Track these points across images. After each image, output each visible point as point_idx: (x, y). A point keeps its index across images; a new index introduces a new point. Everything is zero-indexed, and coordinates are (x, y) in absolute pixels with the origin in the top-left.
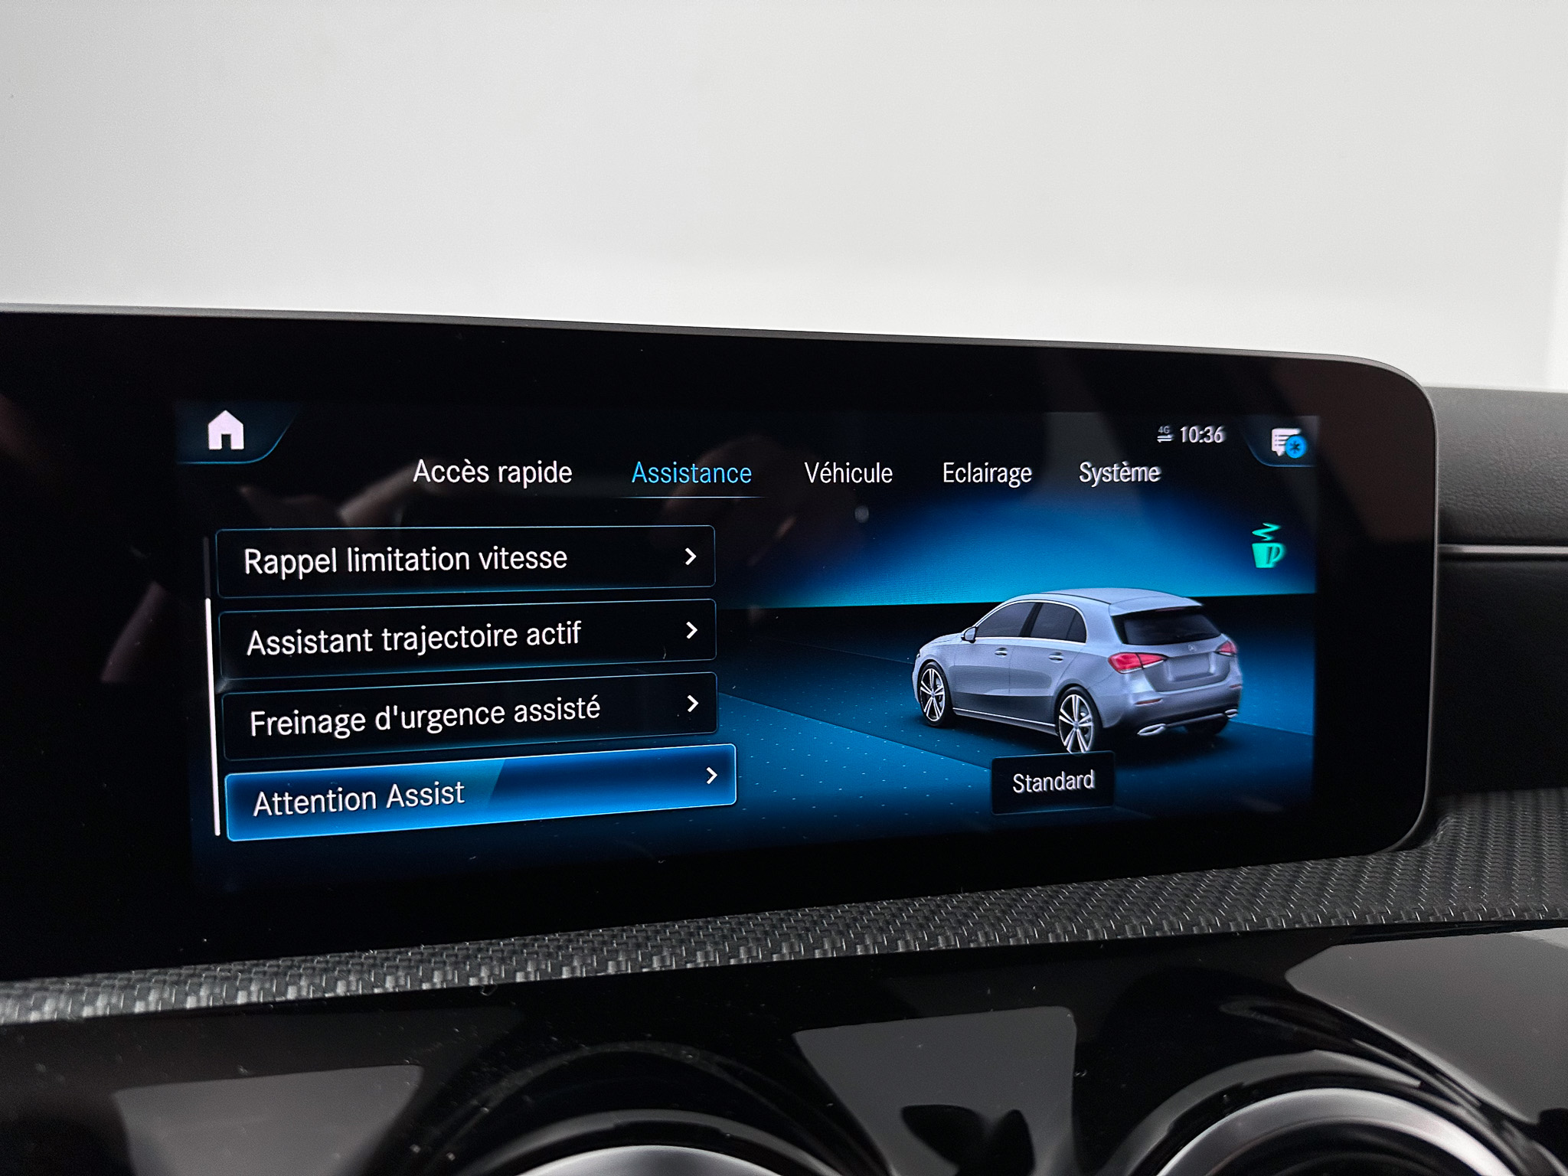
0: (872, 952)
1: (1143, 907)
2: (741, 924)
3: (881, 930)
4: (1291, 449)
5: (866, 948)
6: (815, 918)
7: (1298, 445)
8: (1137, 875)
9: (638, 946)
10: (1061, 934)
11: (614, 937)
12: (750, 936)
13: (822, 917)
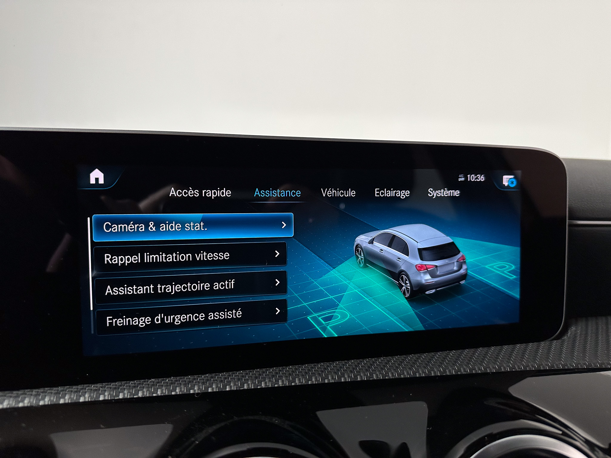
0: (347, 380)
1: (453, 363)
2: (296, 369)
3: (351, 372)
4: (510, 184)
5: (345, 379)
6: (325, 367)
7: (513, 182)
8: (451, 350)
9: (256, 378)
10: (421, 373)
11: (247, 374)
12: (300, 374)
13: (328, 366)
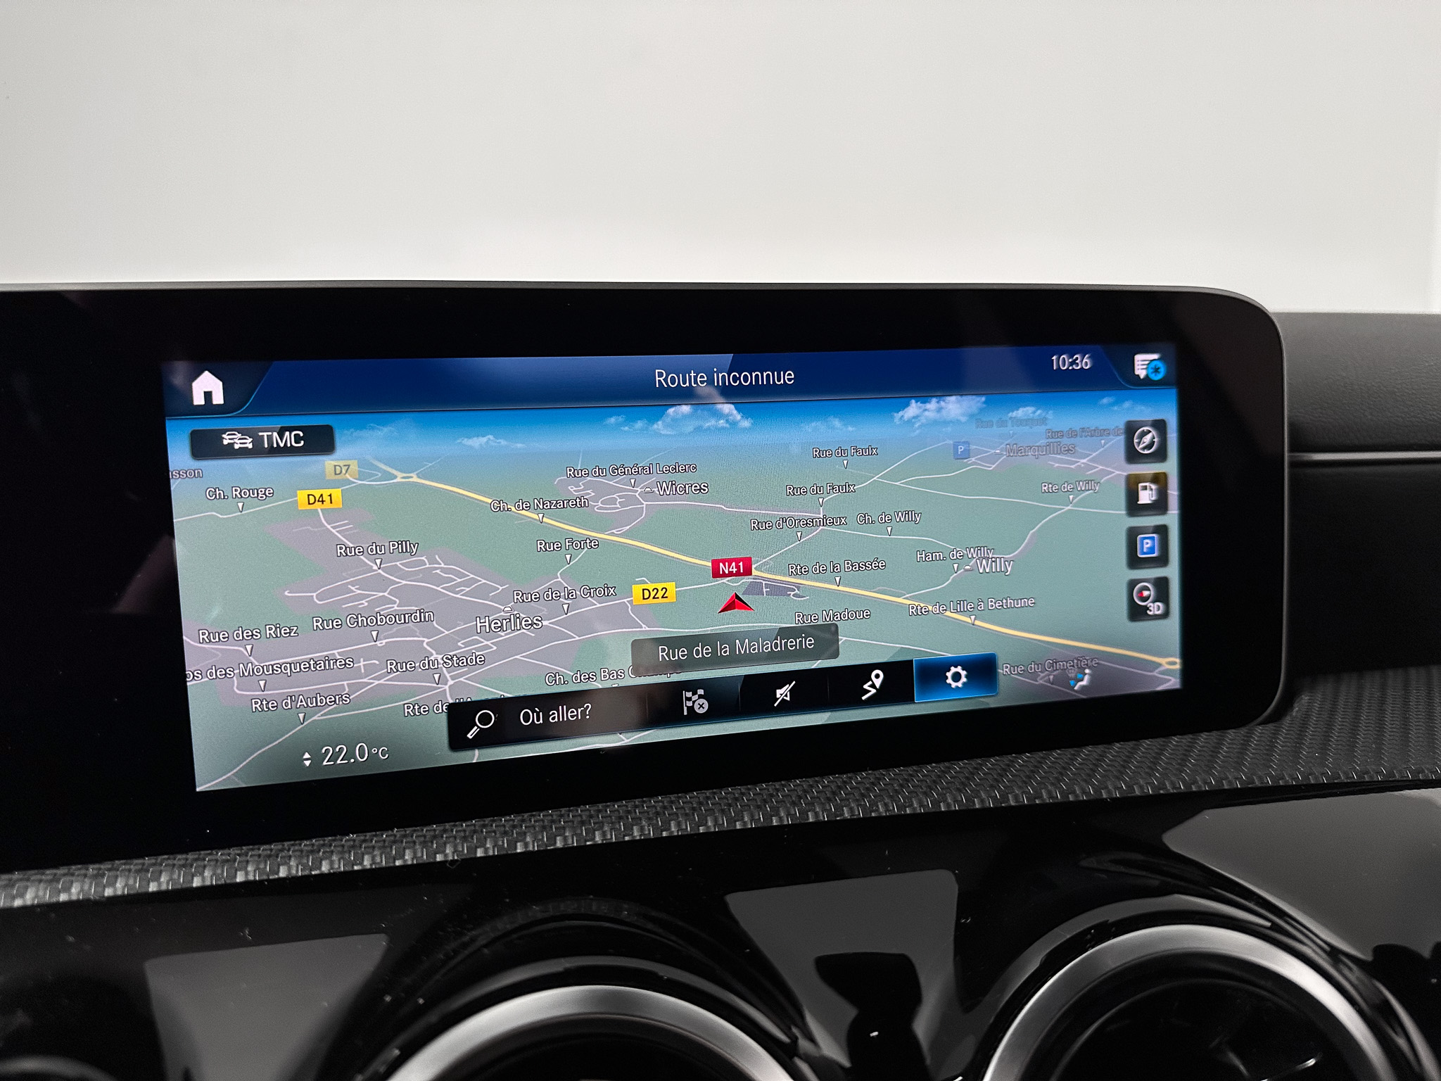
0: (786, 823)
1: (1024, 779)
2: (672, 802)
3: (794, 804)
4: (1152, 373)
5: (781, 819)
6: (737, 795)
7: (1158, 368)
8: (1021, 752)
9: (583, 823)
10: (951, 803)
11: (562, 816)
12: (680, 812)
13: (743, 794)
